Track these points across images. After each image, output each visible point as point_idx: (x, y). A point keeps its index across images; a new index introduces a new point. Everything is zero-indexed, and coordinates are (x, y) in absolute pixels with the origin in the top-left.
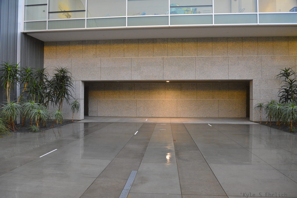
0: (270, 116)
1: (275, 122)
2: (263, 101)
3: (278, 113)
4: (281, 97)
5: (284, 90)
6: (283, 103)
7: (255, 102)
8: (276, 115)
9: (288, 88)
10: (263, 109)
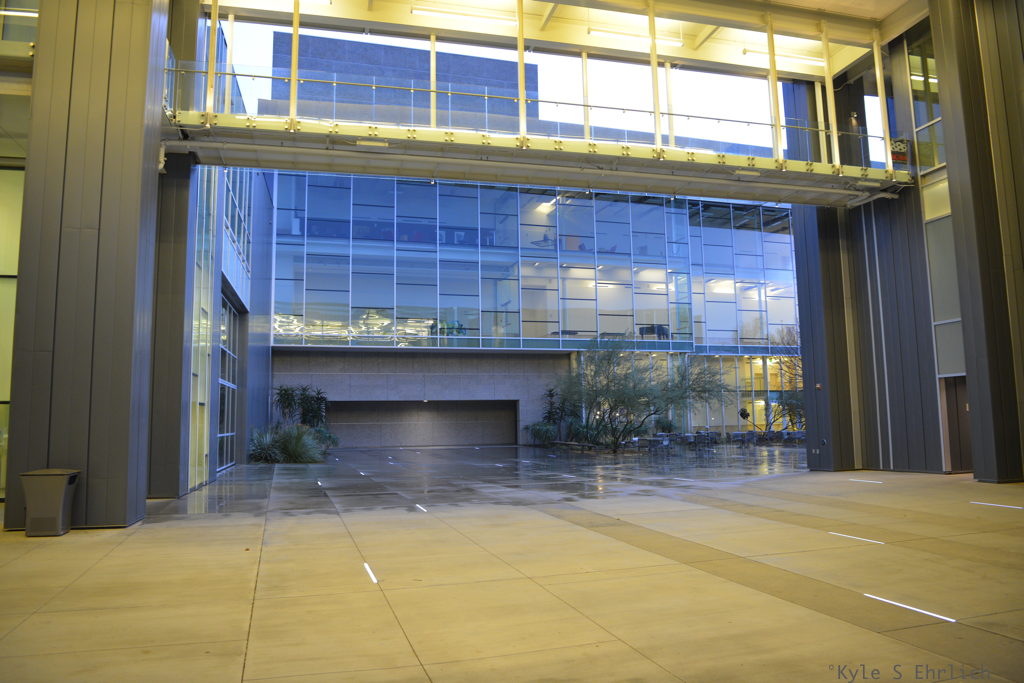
0: (534, 437)
2: (529, 422)
3: (540, 434)
4: (544, 418)
5: (546, 412)
6: (544, 423)
7: (522, 424)
8: (538, 436)
10: (529, 431)
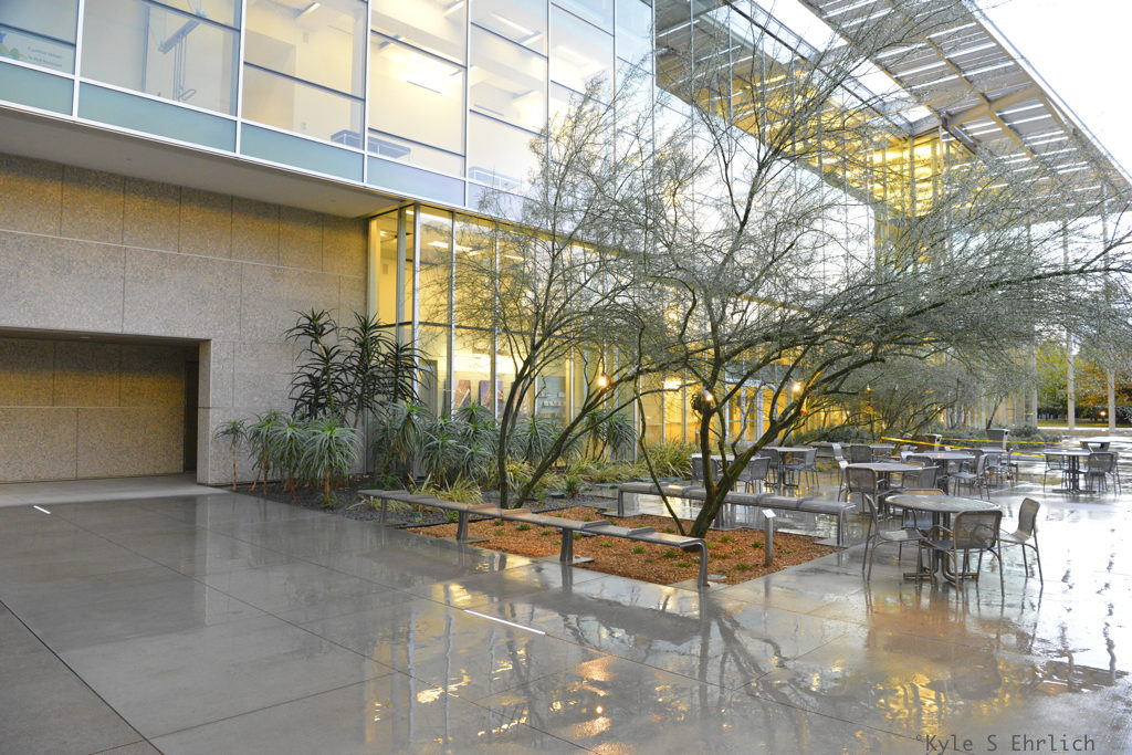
0: (264, 462)
1: (280, 482)
2: (242, 413)
3: (290, 453)
4: (298, 400)
5: (306, 379)
6: (302, 418)
8: (282, 458)
9: (318, 374)
10: (243, 441)
